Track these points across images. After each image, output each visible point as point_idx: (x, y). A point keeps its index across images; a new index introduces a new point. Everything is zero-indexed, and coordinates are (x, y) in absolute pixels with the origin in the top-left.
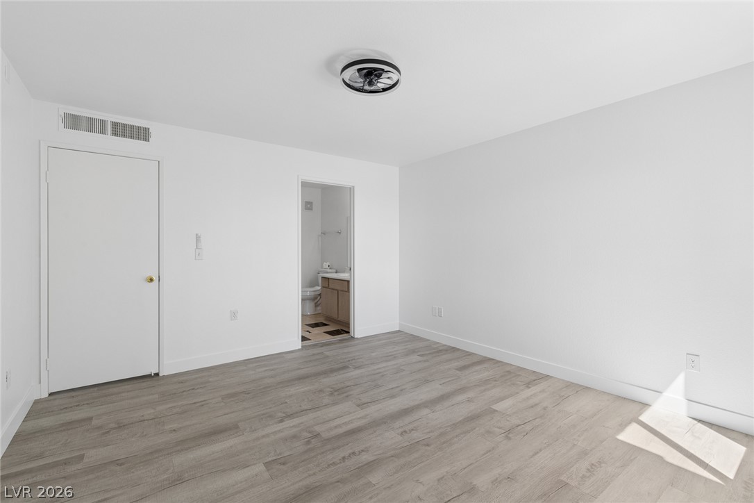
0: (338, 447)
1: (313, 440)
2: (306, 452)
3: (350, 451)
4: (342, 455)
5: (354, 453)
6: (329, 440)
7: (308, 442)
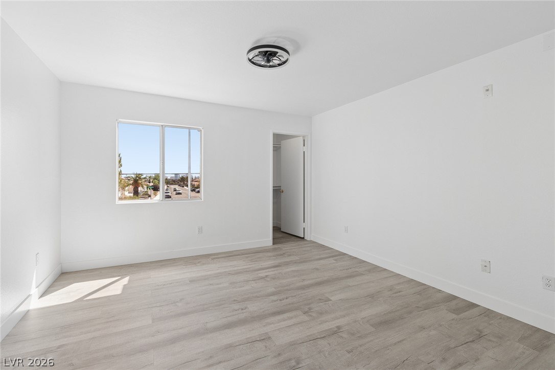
0: (290, 304)
1: (307, 310)
2: (310, 304)
3: (282, 301)
4: (287, 300)
5: (281, 300)
6: (296, 309)
7: (310, 309)
